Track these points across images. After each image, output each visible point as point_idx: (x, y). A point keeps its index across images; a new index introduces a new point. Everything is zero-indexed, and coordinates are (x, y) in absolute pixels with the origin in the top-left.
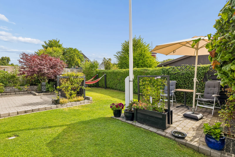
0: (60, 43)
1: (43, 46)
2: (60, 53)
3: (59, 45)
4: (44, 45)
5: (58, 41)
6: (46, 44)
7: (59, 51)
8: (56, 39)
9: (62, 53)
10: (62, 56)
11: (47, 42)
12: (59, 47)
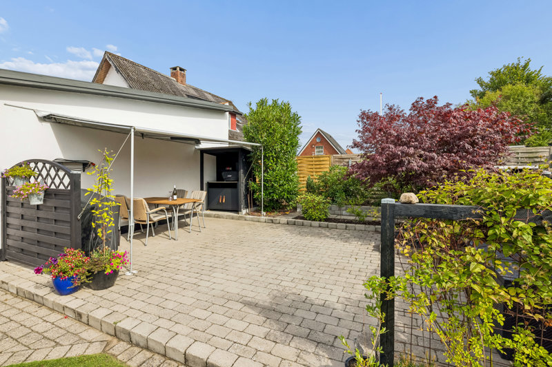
0: (533, 68)
1: (474, 93)
2: (529, 100)
3: (528, 77)
4: (475, 91)
5: (522, 64)
6: (481, 85)
7: (522, 93)
8: (516, 62)
9: (537, 99)
10: (535, 106)
11: (487, 79)
12: (527, 82)
